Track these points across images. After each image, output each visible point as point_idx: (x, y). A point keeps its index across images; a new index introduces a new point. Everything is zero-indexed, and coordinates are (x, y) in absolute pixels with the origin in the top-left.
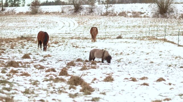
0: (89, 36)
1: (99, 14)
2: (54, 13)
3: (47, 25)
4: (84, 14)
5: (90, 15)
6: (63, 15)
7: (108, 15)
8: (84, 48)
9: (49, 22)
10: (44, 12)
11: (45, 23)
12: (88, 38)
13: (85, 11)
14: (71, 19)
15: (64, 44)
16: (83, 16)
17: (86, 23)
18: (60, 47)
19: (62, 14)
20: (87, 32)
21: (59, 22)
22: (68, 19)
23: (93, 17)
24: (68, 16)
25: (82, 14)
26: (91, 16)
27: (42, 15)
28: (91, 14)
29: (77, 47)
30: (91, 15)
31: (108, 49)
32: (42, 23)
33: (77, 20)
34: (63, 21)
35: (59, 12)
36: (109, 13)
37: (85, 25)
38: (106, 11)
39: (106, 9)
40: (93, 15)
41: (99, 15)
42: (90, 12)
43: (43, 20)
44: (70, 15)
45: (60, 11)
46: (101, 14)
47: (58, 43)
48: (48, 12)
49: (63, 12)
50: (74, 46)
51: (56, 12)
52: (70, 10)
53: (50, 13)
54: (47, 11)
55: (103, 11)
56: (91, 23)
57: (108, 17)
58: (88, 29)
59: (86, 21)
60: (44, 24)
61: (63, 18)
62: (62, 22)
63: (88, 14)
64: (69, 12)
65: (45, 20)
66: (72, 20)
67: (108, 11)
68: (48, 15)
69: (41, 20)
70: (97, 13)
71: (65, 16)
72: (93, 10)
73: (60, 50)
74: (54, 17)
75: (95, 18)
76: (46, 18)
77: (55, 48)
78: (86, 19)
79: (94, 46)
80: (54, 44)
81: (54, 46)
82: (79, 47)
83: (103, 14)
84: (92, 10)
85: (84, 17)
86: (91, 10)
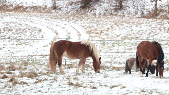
0: (110, 63)
1: (136, 14)
2: (34, 8)
3: (16, 36)
4: (103, 12)
5: (116, 15)
6: (55, 14)
7: (159, 17)
8: (94, 88)
9: (23, 28)
10: (12, 6)
11: (14, 31)
12: (107, 67)
13: (106, 5)
14: (73, 24)
15: (49, 78)
16: (99, 17)
17: (106, 34)
18: (40, 84)
19: (53, 11)
20: (108, 54)
21: (44, 29)
22: (66, 23)
23: (124, 19)
24: (67, 16)
25: (97, 12)
26: (118, 18)
27: (7, 13)
28: (119, 14)
29: (78, 85)
30: (120, 16)
31: (149, 91)
32: (6, 31)
33: (88, 25)
34: (55, 28)
35: (46, 6)
36: (161, 10)
37: (105, 37)
38: (154, 6)
39: (154, 3)
40: (124, 16)
41: (138, 16)
42: (116, 10)
43: (7, 24)
44: (71, 15)
45: (49, 5)
46: (143, 14)
47: (36, 75)
48: (22, 7)
49: (55, 7)
50: (71, 84)
51: (40, 7)
52: (71, 4)
53: (27, 8)
54: (18, 3)
55: (147, 8)
56: (118, 34)
57: (158, 21)
58: (109, 47)
59: (106, 28)
60: (10, 34)
61: (55, 22)
62: (52, 29)
63: (111, 14)
64: (70, 7)
65: (13, 25)
67: (158, 6)
68: (20, 14)
69: (4, 23)
70: (133, 10)
71: (61, 18)
72: (123, 4)
73: (39, 91)
74: (34, 18)
75: (128, 23)
76: (15, 20)
77: (27, 87)
78: (106, 23)
79: (117, 85)
80: (26, 78)
81: (27, 82)
82: (84, 85)
83: (146, 13)
84: (121, 4)
85: (103, 19)
86: (118, 4)
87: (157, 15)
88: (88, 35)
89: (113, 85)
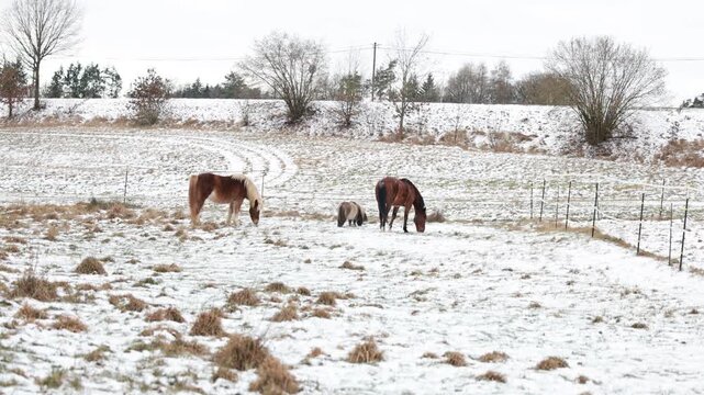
0: (330, 210)
1: (372, 135)
2: (215, 124)
3: (186, 166)
4: (320, 131)
5: (341, 136)
6: (247, 133)
7: (406, 140)
8: (305, 248)
9: (197, 154)
10: (180, 120)
11: (182, 159)
12: (325, 217)
13: (325, 121)
14: (273, 149)
15: (235, 233)
16: (315, 139)
17: (324, 166)
18: (221, 241)
19: (244, 128)
20: (326, 196)
21: (228, 155)
22: (263, 146)
23: (353, 143)
24: (264, 137)
25: (312, 131)
26: (344, 140)
27: (173, 131)
28: (345, 135)
29: (280, 244)
30: (346, 137)
31: (390, 254)
32: (172, 159)
33: (296, 151)
34: (246, 154)
35: (233, 121)
36: (410, 131)
37: (322, 170)
38: (398, 124)
39: (398, 119)
40: (353, 138)
41: (373, 138)
42: (341, 128)
43: (173, 149)
44: (271, 134)
45: (238, 120)
46: (381, 135)
47: (215, 227)
48: (196, 121)
49: (246, 123)
50: (271, 242)
51: (224, 122)
52: (272, 118)
53: (203, 123)
54: (190, 116)
55: (387, 126)
56: (343, 165)
57: (404, 147)
58: (329, 185)
59: (325, 156)
60: (176, 163)
61: (246, 145)
62: (242, 157)
63: (334, 135)
64: (269, 122)
65: (182, 149)
66: (277, 152)
67: (404, 124)
68: (193, 132)
69: (168, 146)
70: (366, 130)
71: (255, 139)
72: (351, 119)
73: (221, 252)
74: (214, 139)
75: (359, 149)
76: (185, 142)
77: (202, 245)
78: (326, 149)
79: (340, 243)
80: (201, 231)
81: (202, 237)
82: (290, 243)
83: (386, 134)
84: (348, 120)
85: (320, 142)
86: (344, 119)
87: (402, 138)
88: (296, 167)
89: (334, 243)
